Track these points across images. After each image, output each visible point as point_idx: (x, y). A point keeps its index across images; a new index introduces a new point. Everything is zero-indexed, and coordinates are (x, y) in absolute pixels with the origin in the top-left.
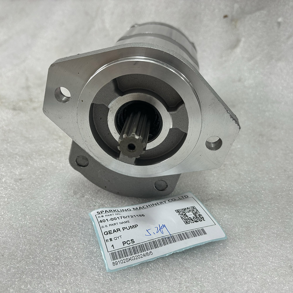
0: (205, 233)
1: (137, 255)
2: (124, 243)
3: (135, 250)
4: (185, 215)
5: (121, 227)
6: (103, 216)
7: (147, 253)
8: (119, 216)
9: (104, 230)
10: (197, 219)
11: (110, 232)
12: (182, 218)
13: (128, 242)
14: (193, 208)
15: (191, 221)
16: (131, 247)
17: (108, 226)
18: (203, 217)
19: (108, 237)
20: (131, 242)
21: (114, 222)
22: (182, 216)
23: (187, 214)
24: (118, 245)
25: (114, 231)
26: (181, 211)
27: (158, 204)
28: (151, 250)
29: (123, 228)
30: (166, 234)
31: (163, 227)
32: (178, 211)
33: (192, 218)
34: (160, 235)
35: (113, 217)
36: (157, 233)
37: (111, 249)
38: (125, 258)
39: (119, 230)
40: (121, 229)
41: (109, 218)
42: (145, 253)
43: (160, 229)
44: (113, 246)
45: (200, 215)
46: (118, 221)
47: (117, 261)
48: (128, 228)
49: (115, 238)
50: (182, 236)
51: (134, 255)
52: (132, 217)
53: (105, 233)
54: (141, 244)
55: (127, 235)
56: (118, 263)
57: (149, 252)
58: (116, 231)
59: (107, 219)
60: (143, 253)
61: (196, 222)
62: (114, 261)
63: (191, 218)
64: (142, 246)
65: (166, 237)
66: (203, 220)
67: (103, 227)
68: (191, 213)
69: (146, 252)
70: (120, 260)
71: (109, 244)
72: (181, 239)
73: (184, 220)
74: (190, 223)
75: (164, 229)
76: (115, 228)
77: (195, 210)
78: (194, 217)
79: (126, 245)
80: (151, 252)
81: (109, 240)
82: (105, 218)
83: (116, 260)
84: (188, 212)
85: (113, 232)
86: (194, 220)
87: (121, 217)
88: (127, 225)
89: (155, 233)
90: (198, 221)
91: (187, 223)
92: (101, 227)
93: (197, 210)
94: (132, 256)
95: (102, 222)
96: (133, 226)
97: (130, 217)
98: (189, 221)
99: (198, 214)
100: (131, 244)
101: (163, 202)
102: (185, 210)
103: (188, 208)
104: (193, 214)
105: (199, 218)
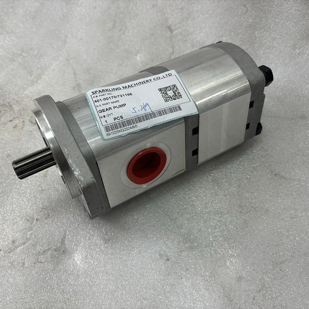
0: (180, 109)
1: (125, 128)
2: (115, 119)
3: (124, 124)
4: (166, 93)
5: (111, 106)
6: (97, 96)
8: (110, 96)
9: (98, 109)
10: (176, 97)
11: (103, 111)
13: (118, 118)
14: (174, 86)
15: (170, 99)
16: (121, 122)
17: (102, 105)
18: (181, 95)
19: (102, 114)
20: (120, 118)
21: (107, 101)
22: (163, 95)
23: (168, 92)
24: (110, 120)
25: (107, 109)
26: (163, 89)
27: (144, 82)
28: (136, 124)
29: (114, 107)
30: (148, 111)
31: (146, 105)
32: (161, 90)
34: (143, 112)
35: (105, 97)
36: (141, 110)
37: (104, 123)
38: (116, 130)
39: (110, 108)
40: (112, 108)
41: (102, 98)
42: (131, 126)
43: (144, 107)
44: (106, 121)
45: (179, 93)
46: (110, 101)
47: (110, 132)
48: (118, 107)
49: (108, 116)
50: (161, 113)
51: (123, 128)
52: (121, 96)
53: (100, 111)
54: (129, 119)
55: (117, 112)
56: (111, 134)
57: (134, 125)
58: (108, 110)
59: (100, 99)
60: (130, 126)
61: (174, 99)
62: (108, 133)
63: (170, 96)
64: (130, 121)
65: (148, 113)
66: (180, 98)
67: (97, 106)
68: (171, 91)
69: (133, 125)
70: (112, 132)
71: (103, 120)
72: (160, 115)
73: (165, 99)
74: (169, 101)
75: (147, 107)
76: (107, 107)
77: (175, 88)
78: (173, 95)
79: (117, 120)
80: (136, 126)
81: (103, 117)
82: (99, 98)
83: (109, 132)
84: (169, 90)
85: (105, 111)
86: (173, 98)
87: (112, 97)
88: (117, 104)
89: (140, 110)
90: (176, 99)
91: (166, 101)
92: (96, 106)
93: (177, 88)
94: (122, 128)
95: (96, 102)
96: (122, 105)
97: (120, 96)
98: (168, 99)
99: (177, 92)
100: (121, 120)
101: (149, 81)
102: (166, 88)
103: (169, 87)
104: (173, 92)
105: (178, 95)
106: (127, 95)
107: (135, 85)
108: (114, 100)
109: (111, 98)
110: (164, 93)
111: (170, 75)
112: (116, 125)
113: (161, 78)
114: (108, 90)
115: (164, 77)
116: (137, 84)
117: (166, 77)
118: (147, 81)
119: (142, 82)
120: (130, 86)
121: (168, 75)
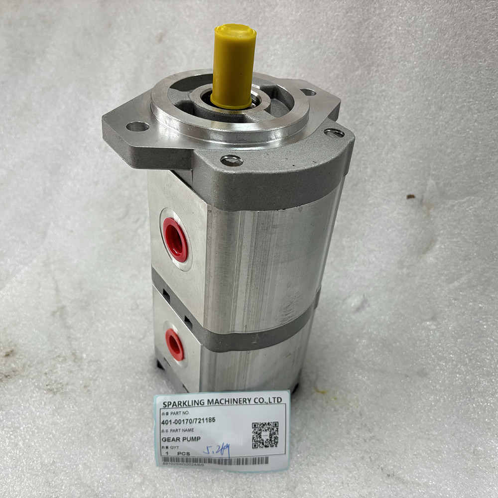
0: (267, 462)
2: (179, 453)
4: (260, 433)
5: (181, 435)
6: (167, 413)
8: (185, 417)
9: (163, 435)
10: (269, 443)
11: (168, 440)
12: (253, 439)
13: (184, 454)
14: (276, 425)
15: (261, 445)
17: (169, 431)
18: (277, 442)
19: (165, 444)
20: (186, 454)
21: (178, 426)
22: (255, 436)
23: (263, 434)
24: (173, 453)
25: (173, 440)
26: (259, 426)
27: (240, 401)
29: (183, 438)
30: (225, 455)
32: (255, 426)
33: (265, 440)
34: (218, 455)
35: (178, 417)
39: (178, 439)
40: (181, 440)
41: (174, 418)
43: (221, 449)
44: (167, 452)
45: (276, 438)
46: (182, 426)
48: (189, 440)
49: (172, 447)
53: (164, 440)
54: (196, 457)
55: (185, 446)
58: (174, 440)
59: (171, 421)
61: (266, 446)
63: (263, 440)
64: (197, 460)
65: (223, 458)
66: (275, 445)
67: (163, 431)
68: (268, 433)
71: (164, 451)
72: (238, 464)
73: (254, 442)
74: (258, 447)
75: (226, 450)
76: (175, 435)
77: (275, 429)
78: (267, 440)
79: (181, 455)
81: (165, 448)
82: (169, 418)
84: (266, 430)
85: (171, 440)
86: (265, 444)
88: (189, 435)
89: (215, 452)
90: (268, 447)
91: (255, 447)
92: (161, 431)
93: (277, 429)
95: (164, 424)
96: (195, 438)
97: (198, 421)
98: (259, 443)
99: (275, 436)
101: (247, 401)
102: (264, 425)
103: (269, 424)
104: (270, 434)
105: (273, 441)
106: (208, 420)
108: (188, 426)
109: (185, 421)
110: (256, 433)
111: (279, 400)
113: (264, 403)
114: (187, 403)
115: (270, 402)
116: (228, 401)
117: (273, 403)
118: (244, 401)
119: (237, 399)
120: (218, 403)
121: (276, 400)
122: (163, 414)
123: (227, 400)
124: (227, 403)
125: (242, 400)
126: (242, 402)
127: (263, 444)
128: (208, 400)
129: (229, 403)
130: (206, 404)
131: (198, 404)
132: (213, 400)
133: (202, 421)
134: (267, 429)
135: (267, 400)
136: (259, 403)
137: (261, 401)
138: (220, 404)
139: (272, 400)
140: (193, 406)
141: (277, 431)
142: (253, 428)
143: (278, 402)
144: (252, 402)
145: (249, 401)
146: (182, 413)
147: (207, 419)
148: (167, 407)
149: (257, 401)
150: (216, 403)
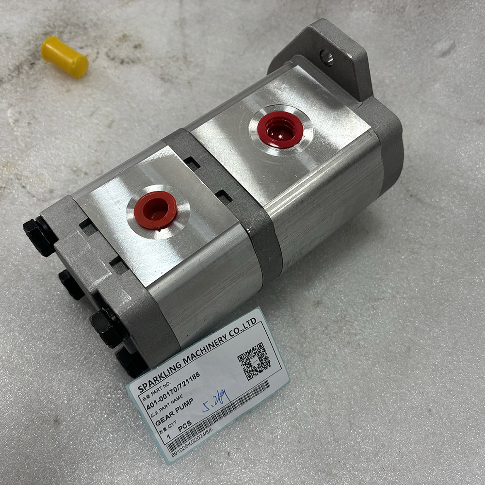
0: (268, 386)
1: (196, 437)
2: (180, 429)
3: (193, 433)
4: (249, 363)
5: (172, 408)
6: (148, 397)
7: (207, 431)
9: (155, 420)
10: (262, 367)
11: (162, 421)
12: (245, 370)
13: (185, 426)
14: (260, 346)
15: (255, 372)
16: (189, 430)
17: (159, 411)
18: (269, 362)
19: (161, 427)
20: (187, 424)
21: (165, 402)
23: (252, 361)
24: (174, 433)
25: (167, 417)
26: (245, 356)
27: (216, 343)
28: (211, 426)
29: (176, 409)
30: (226, 402)
31: (222, 394)
32: (241, 358)
33: (257, 366)
34: (219, 407)
35: (161, 394)
37: (167, 440)
39: (172, 414)
41: (156, 397)
42: (204, 432)
43: (219, 399)
44: (168, 436)
45: (266, 358)
46: (169, 399)
47: (177, 450)
48: (182, 408)
49: (170, 426)
50: (243, 400)
51: (193, 438)
52: (184, 386)
53: (158, 424)
55: (181, 418)
56: (178, 452)
57: (208, 429)
58: (169, 417)
59: (155, 401)
60: (202, 433)
61: (260, 372)
62: (173, 452)
63: (255, 367)
64: (201, 425)
65: (225, 407)
66: (268, 366)
67: (153, 416)
68: (256, 358)
70: (179, 449)
71: (164, 435)
72: (242, 403)
73: (247, 374)
74: (254, 376)
75: (224, 397)
76: (167, 412)
77: (262, 350)
78: (259, 365)
79: (183, 430)
80: (210, 429)
81: (163, 431)
82: (151, 400)
83: (175, 451)
85: (165, 419)
87: (172, 390)
88: (180, 403)
89: (214, 405)
90: (263, 371)
91: (250, 377)
92: (151, 416)
93: (264, 349)
94: (191, 440)
95: (150, 408)
96: (187, 402)
97: (182, 385)
98: (252, 373)
99: (264, 357)
100: (188, 427)
101: (223, 339)
102: (249, 353)
103: (253, 349)
104: (259, 358)
105: (265, 363)
106: (192, 378)
107: (202, 351)
108: (175, 395)
109: (170, 393)
110: (246, 364)
111: (253, 321)
112: (183, 437)
113: (240, 332)
114: (163, 375)
115: (245, 328)
116: (205, 349)
117: (249, 327)
118: (219, 341)
119: (212, 342)
120: (195, 356)
121: (250, 322)
122: (144, 399)
123: (203, 349)
124: (204, 351)
125: (218, 341)
126: (219, 343)
127: (257, 371)
128: (184, 359)
129: (206, 351)
130: (183, 364)
131: (175, 370)
132: (188, 357)
133: (186, 383)
134: (253, 355)
135: (242, 328)
136: (235, 334)
137: (236, 331)
138: (197, 357)
139: (247, 325)
140: (171, 373)
141: (265, 351)
142: (240, 361)
143: (253, 324)
144: (228, 337)
145: (225, 338)
146: (162, 387)
147: (190, 378)
148: (144, 390)
149: (232, 333)
150: (192, 358)
